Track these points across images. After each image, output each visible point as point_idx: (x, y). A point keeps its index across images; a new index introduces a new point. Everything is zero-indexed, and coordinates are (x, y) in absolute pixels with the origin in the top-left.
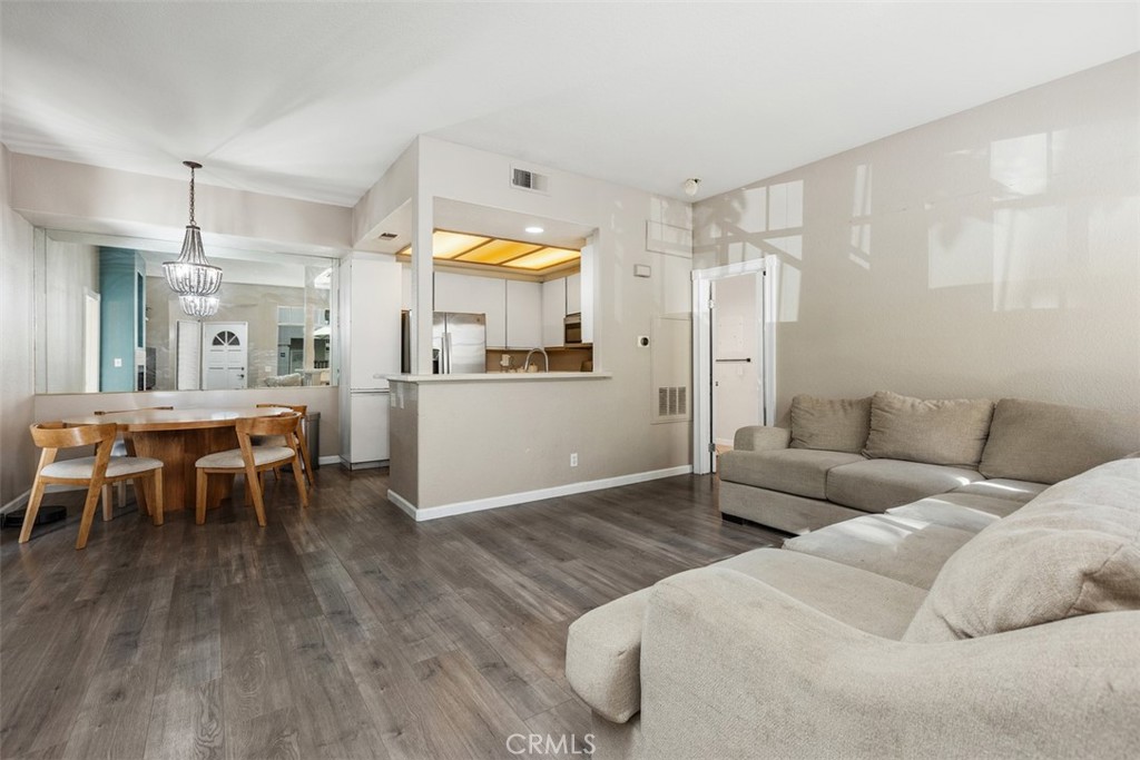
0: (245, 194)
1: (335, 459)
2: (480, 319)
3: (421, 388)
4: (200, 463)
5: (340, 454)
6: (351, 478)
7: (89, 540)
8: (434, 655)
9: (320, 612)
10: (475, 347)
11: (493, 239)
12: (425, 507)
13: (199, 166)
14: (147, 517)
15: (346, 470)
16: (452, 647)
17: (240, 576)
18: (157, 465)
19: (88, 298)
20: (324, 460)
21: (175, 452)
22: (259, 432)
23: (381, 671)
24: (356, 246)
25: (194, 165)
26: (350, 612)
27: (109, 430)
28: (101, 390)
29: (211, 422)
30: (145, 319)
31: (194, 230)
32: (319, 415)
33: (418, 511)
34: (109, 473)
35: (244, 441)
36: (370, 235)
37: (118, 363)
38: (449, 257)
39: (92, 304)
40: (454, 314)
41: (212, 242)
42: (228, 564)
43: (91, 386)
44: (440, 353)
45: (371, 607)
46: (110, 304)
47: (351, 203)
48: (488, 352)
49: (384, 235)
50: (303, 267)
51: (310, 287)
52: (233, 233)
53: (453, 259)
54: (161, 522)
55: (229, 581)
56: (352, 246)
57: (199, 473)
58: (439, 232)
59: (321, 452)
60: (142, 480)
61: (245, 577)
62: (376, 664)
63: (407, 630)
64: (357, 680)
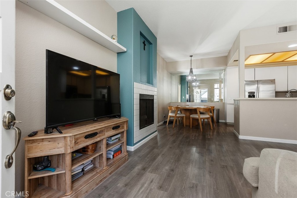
0: (202, 59)
1: (224, 121)
2: (273, 82)
3: (241, 101)
4: (191, 116)
5: (225, 120)
6: (227, 126)
7: (174, 127)
8: (226, 165)
9: (205, 148)
10: (271, 92)
11: (274, 53)
12: (241, 135)
13: (192, 56)
14: (183, 125)
15: (226, 124)
16: (232, 166)
17: (194, 138)
18: (184, 115)
19: (179, 86)
20: (220, 121)
21: (188, 114)
22: (201, 111)
23: (212, 162)
24: (228, 65)
25: (191, 56)
26: (211, 150)
27: (177, 108)
28: (181, 102)
29: (193, 108)
30: (188, 89)
31: (191, 69)
32: (219, 109)
33: (239, 136)
34: (177, 116)
35: (198, 113)
36: (231, 61)
37: (183, 97)
38: (260, 63)
39: (180, 86)
40: (261, 80)
41: (195, 71)
42: (193, 135)
43: (180, 101)
44: (255, 93)
45: (216, 151)
46: (182, 86)
47: (226, 54)
48: (276, 92)
49: (234, 61)
50: (219, 73)
51: (220, 78)
52: (199, 69)
53: (261, 63)
54: (185, 126)
55: (192, 138)
56: (227, 65)
57: (191, 118)
58: (251, 56)
59: (220, 119)
60: (182, 117)
61: (195, 138)
62: (212, 161)
63: (223, 158)
64: (206, 161)
